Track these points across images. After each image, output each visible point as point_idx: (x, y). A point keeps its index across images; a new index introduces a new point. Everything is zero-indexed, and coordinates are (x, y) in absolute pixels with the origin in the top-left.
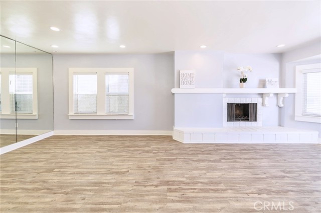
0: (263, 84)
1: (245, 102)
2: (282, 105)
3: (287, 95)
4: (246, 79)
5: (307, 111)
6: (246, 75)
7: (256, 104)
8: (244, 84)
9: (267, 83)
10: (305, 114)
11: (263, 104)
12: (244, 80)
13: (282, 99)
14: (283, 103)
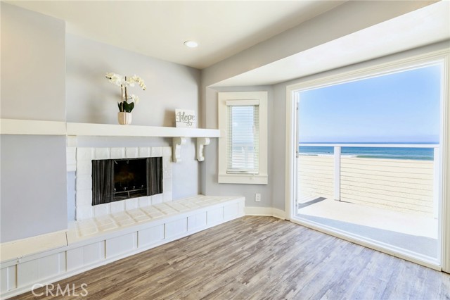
0: (171, 120)
1: (136, 156)
2: (202, 159)
3: (208, 142)
4: (132, 104)
5: (233, 167)
6: (133, 96)
7: (161, 158)
8: (128, 116)
9: (177, 119)
10: (230, 172)
11: (173, 159)
12: (126, 107)
13: (201, 147)
14: (204, 155)
